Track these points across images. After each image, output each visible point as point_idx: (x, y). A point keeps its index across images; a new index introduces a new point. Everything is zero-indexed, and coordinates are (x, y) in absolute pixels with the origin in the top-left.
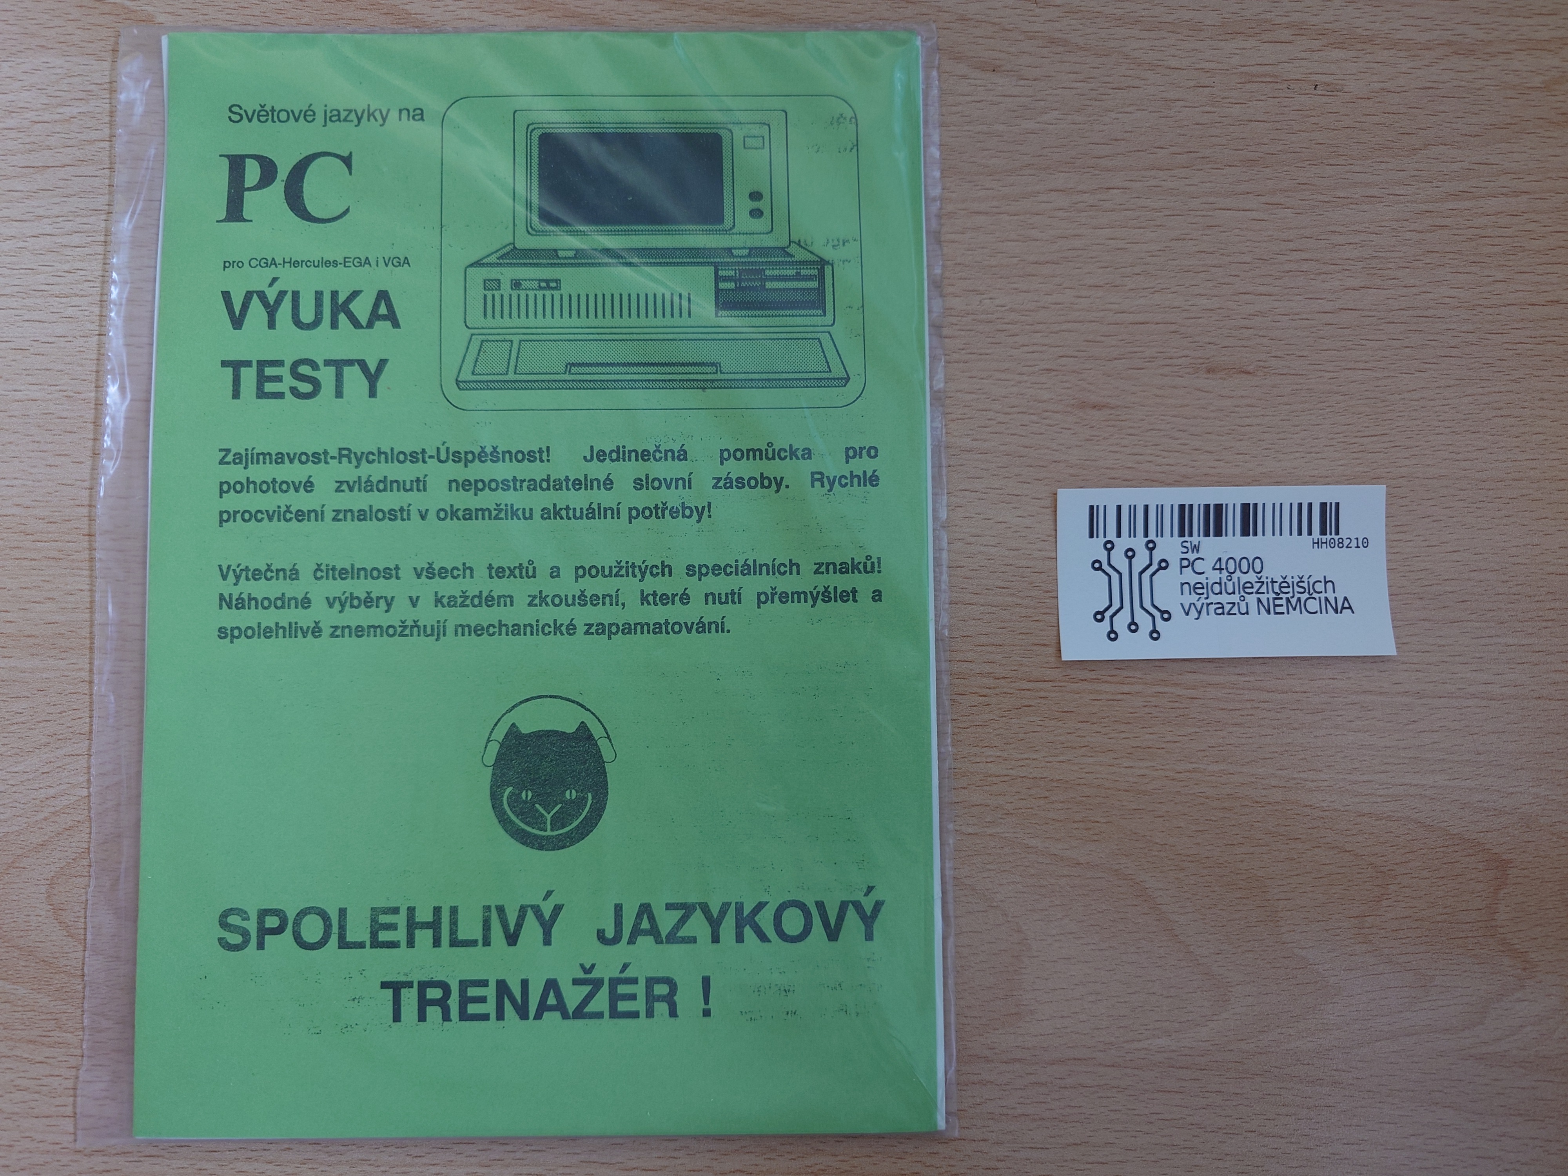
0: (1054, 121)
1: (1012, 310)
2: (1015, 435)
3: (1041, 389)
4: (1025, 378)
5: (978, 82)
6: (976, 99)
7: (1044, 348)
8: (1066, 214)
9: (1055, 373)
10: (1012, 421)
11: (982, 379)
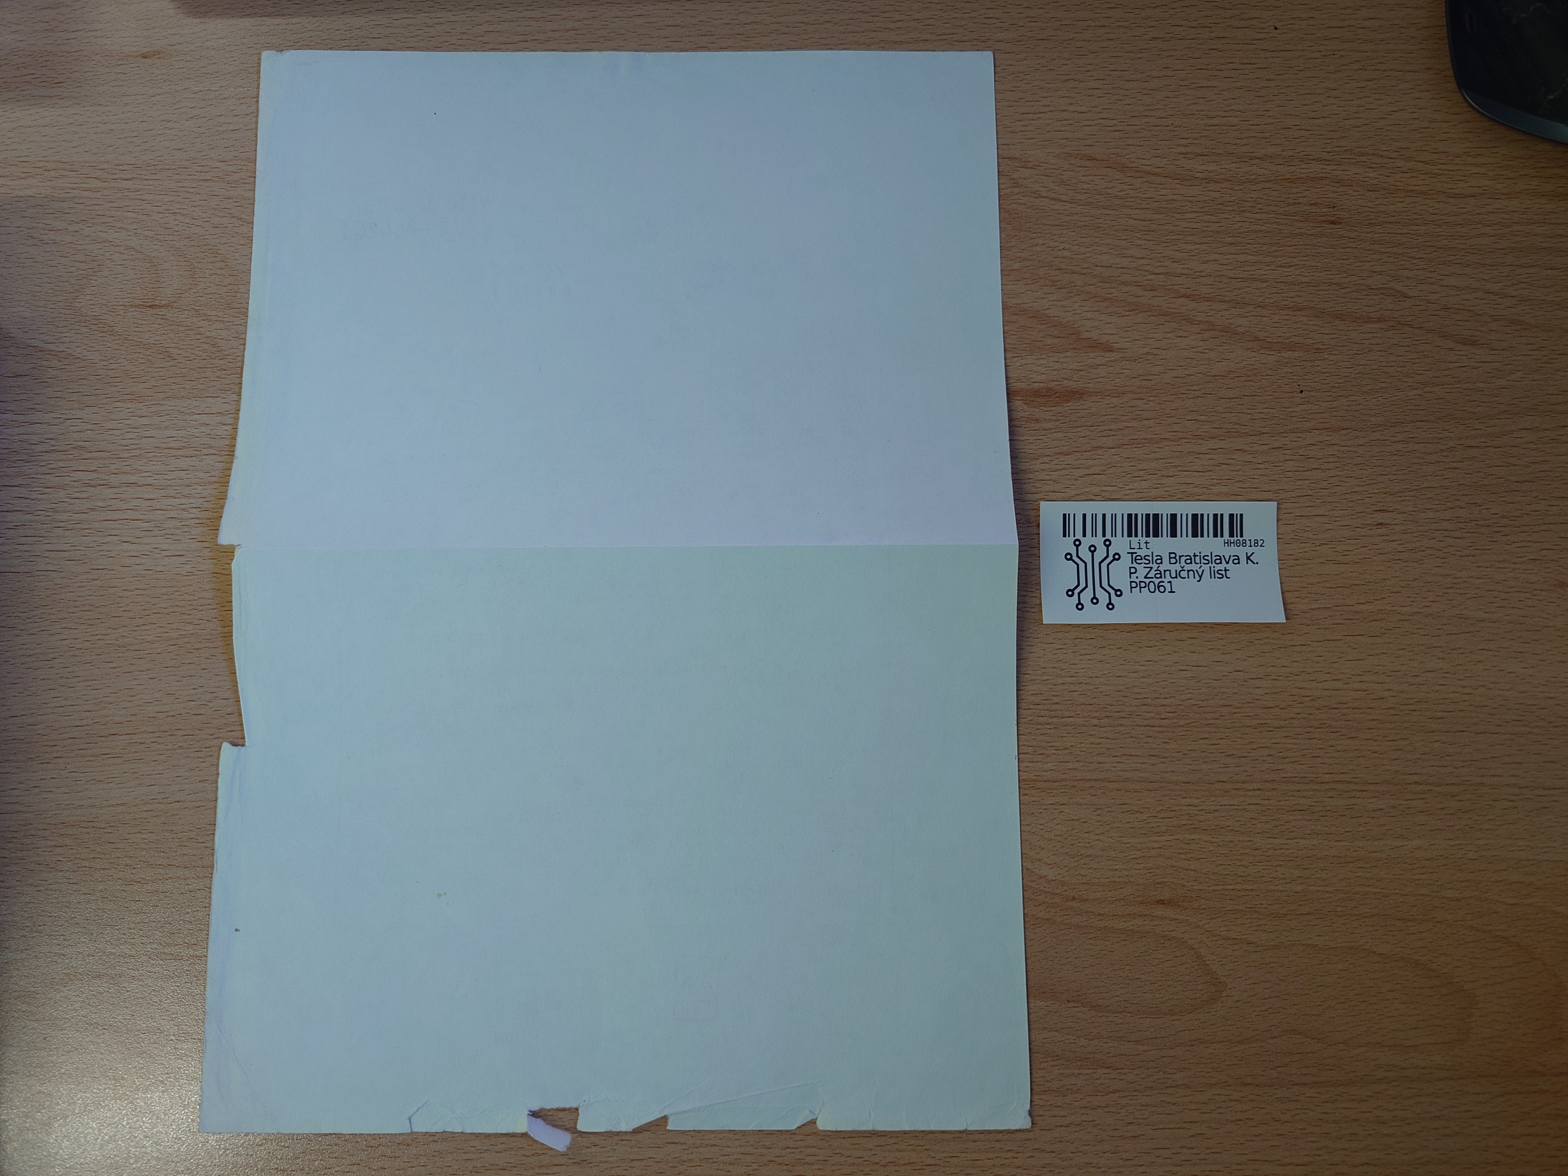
0: (1519, 379)
1: (1503, 517)
2: (1515, 608)
3: (1530, 574)
4: (1518, 566)
5: (1462, 353)
6: (1462, 365)
7: (1529, 544)
8: (1535, 446)
9: (1539, 562)
10: (1511, 598)
11: (1486, 567)
